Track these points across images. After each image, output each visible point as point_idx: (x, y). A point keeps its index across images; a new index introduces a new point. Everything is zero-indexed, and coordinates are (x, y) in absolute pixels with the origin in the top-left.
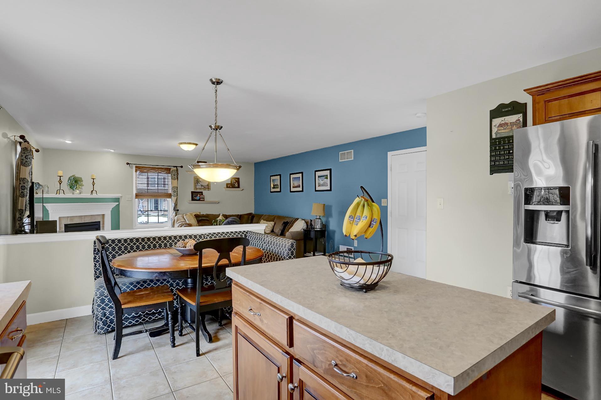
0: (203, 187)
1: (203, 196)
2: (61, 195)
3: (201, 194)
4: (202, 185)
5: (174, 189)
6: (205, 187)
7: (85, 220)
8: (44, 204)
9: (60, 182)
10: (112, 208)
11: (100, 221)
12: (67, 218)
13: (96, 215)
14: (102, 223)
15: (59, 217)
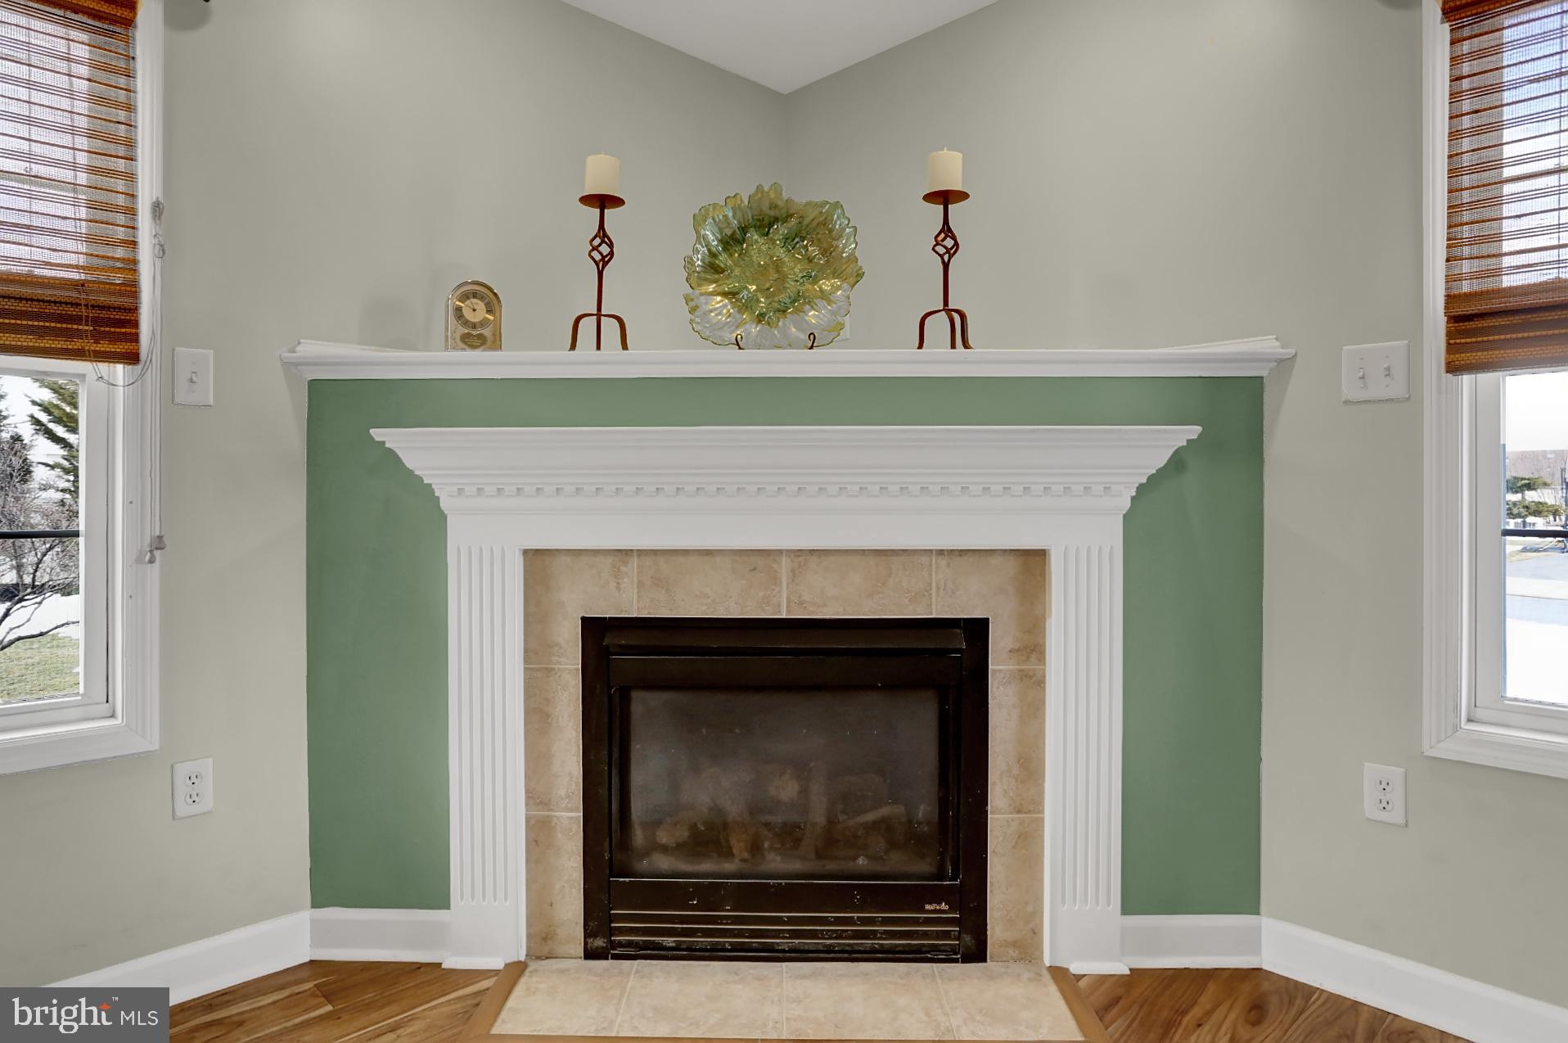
2: (608, 365)
7: (806, 597)
8: (377, 434)
9: (598, 257)
10: (1141, 488)
11: (986, 621)
12: (606, 563)
13: (941, 552)
14: (1017, 646)
15: (526, 552)
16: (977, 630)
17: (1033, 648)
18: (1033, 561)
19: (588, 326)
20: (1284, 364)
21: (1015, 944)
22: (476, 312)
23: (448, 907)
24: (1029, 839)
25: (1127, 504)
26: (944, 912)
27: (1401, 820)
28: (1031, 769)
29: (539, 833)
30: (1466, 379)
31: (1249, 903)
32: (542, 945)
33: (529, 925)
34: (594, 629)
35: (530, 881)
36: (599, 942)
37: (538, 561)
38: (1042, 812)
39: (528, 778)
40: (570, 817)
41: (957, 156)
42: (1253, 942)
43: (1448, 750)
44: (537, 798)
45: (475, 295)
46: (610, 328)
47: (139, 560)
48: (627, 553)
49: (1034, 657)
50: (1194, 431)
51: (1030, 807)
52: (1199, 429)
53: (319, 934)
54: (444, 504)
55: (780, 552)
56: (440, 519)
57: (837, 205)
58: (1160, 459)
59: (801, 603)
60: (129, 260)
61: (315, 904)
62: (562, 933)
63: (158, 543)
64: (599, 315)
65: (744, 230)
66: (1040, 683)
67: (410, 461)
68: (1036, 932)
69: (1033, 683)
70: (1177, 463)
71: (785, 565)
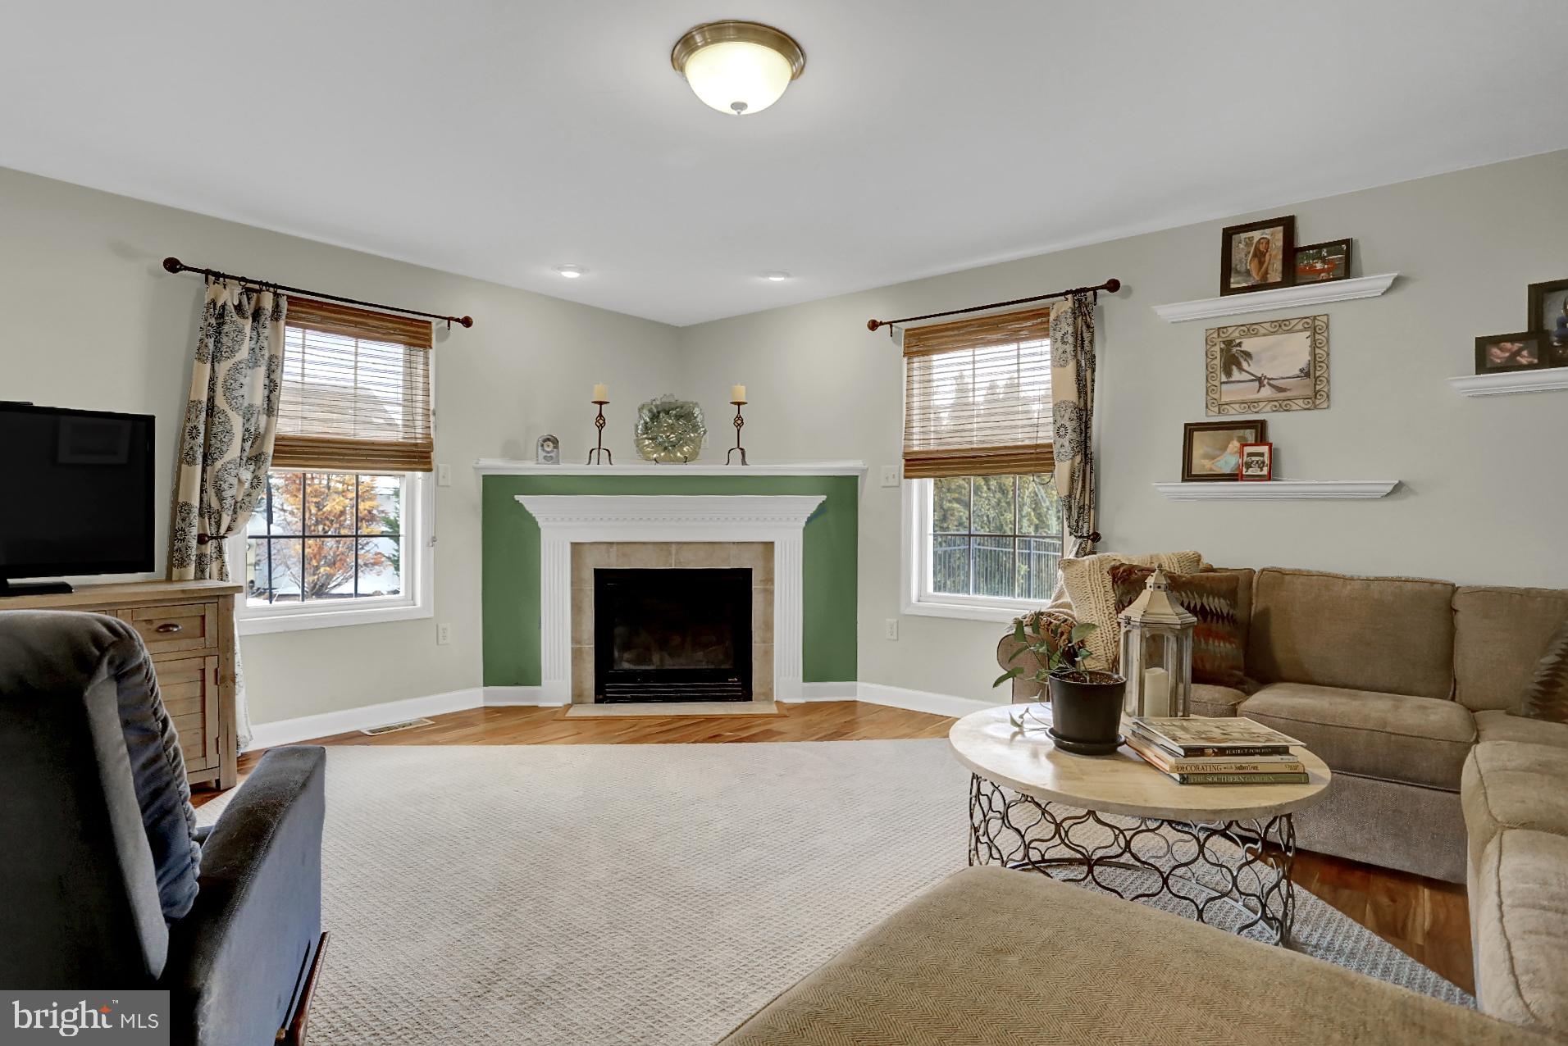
0: (1266, 392)
1: (1264, 449)
2: (603, 469)
3: (1251, 439)
4: (1260, 380)
5: (1059, 418)
6: (1280, 390)
7: (682, 560)
8: (517, 497)
9: (598, 425)
10: (809, 520)
11: (751, 569)
12: (605, 546)
13: (734, 543)
14: (764, 578)
15: (572, 543)
16: (748, 573)
17: (769, 580)
18: (769, 545)
19: (595, 453)
20: (865, 471)
21: (764, 694)
22: (549, 447)
23: (540, 685)
24: (768, 654)
25: (804, 524)
26: (735, 682)
27: (896, 638)
28: (769, 626)
29: (577, 655)
30: (915, 481)
31: (853, 677)
32: (578, 699)
33: (573, 690)
34: (600, 575)
35: (573, 674)
36: (601, 697)
37: (576, 547)
38: (773, 642)
39: (572, 632)
40: (589, 647)
41: (743, 387)
42: (854, 691)
43: (908, 611)
44: (576, 640)
45: (548, 439)
46: (604, 454)
47: (428, 545)
48: (612, 543)
49: (770, 583)
50: (824, 497)
51: (769, 640)
52: (825, 497)
53: (486, 697)
54: (540, 525)
55: (671, 543)
56: (537, 530)
57: (696, 404)
58: (813, 508)
59: (680, 562)
60: (426, 434)
61: (485, 685)
62: (586, 693)
63: (434, 540)
64: (600, 448)
65: (659, 412)
66: (772, 593)
67: (528, 507)
68: (771, 689)
69: (769, 593)
70: (822, 508)
71: (674, 548)
